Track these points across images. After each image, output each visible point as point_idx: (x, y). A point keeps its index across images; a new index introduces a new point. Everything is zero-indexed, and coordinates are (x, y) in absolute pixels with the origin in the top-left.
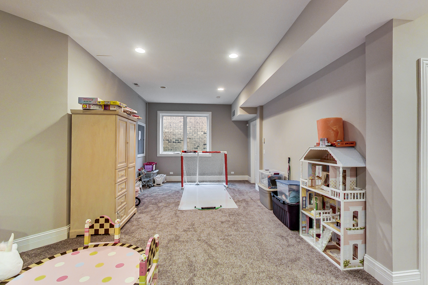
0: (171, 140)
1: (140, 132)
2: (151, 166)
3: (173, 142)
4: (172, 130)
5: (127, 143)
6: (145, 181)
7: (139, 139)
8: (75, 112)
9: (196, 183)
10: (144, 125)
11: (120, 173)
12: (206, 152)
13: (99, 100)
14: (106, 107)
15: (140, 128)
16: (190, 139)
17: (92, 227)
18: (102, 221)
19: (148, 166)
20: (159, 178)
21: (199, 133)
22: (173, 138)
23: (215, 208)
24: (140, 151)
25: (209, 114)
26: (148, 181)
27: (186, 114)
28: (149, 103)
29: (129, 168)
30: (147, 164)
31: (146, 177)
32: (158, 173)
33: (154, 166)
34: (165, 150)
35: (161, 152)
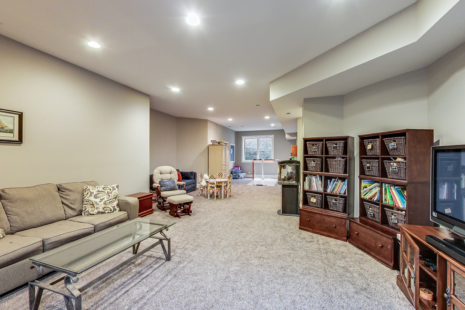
0: (251, 153)
1: (232, 149)
2: (237, 168)
3: (252, 154)
4: (252, 147)
5: (225, 155)
6: (234, 176)
7: (232, 153)
8: (210, 145)
9: (262, 178)
10: (234, 145)
11: (223, 166)
12: (272, 160)
13: (217, 141)
14: (219, 143)
15: (232, 147)
16: (263, 152)
17: (218, 175)
18: (220, 174)
19: (236, 168)
20: (242, 175)
21: (269, 148)
22: (252, 151)
23: (262, 185)
24: (232, 160)
25: (272, 136)
26: (236, 176)
27: (259, 137)
28: (237, 132)
29: (226, 165)
30: (235, 167)
31: (235, 174)
32: (242, 172)
33: (239, 168)
34: (246, 159)
35: (244, 160)
